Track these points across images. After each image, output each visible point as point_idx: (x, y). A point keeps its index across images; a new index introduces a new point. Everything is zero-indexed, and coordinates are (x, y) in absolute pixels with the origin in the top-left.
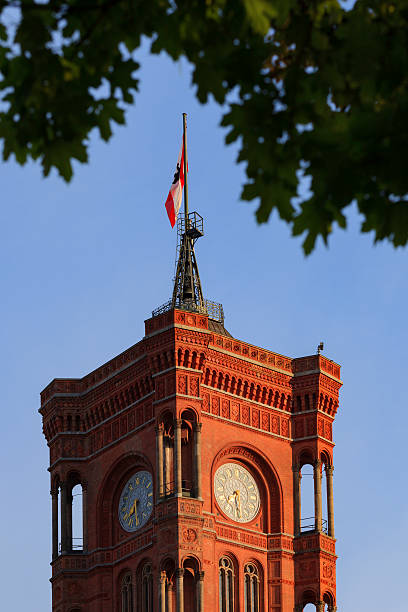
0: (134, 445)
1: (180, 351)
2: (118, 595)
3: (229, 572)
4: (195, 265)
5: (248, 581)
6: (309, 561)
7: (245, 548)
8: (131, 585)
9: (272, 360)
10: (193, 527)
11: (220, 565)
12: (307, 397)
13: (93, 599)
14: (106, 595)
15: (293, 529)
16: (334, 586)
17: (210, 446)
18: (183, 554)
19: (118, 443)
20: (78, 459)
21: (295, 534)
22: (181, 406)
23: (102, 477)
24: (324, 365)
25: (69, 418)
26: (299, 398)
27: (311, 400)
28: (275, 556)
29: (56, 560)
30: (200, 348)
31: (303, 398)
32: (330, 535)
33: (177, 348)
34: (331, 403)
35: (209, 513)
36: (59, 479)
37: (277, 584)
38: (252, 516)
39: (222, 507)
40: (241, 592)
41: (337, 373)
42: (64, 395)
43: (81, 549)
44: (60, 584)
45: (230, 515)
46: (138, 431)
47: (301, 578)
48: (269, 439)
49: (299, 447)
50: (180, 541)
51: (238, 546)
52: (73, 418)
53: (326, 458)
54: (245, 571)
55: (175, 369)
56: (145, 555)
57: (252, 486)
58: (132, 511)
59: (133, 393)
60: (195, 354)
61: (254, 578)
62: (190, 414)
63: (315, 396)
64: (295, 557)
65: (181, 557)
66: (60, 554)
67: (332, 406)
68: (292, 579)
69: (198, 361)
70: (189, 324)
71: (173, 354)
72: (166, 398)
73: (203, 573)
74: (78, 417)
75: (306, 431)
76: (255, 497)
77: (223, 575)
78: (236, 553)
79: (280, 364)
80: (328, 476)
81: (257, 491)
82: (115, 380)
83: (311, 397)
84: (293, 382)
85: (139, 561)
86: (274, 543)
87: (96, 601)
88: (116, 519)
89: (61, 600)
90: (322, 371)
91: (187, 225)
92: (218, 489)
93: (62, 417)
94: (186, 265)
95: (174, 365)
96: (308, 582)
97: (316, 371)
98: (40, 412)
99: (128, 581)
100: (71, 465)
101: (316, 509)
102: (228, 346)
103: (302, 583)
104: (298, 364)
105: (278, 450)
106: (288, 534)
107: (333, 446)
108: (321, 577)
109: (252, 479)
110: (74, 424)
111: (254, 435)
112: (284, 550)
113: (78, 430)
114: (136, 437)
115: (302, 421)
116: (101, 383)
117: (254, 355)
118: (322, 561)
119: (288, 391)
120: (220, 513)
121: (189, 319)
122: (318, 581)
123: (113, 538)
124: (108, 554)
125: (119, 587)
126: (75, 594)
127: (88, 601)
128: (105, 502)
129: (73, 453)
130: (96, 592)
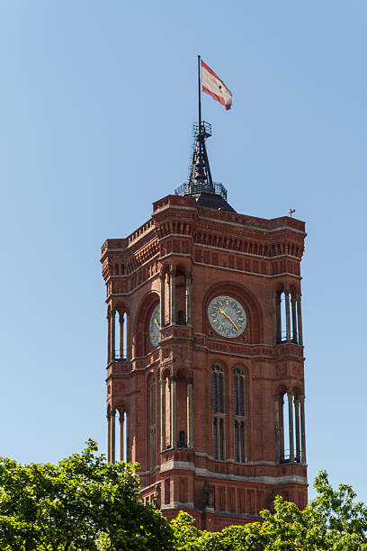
1: (174, 223)
2: (148, 391)
3: (221, 374)
5: (236, 380)
6: (282, 363)
7: (233, 356)
10: (185, 346)
11: (213, 370)
12: (279, 246)
13: (132, 394)
14: (140, 391)
17: (202, 286)
18: (176, 366)
19: (145, 283)
20: (123, 294)
21: (273, 344)
23: (137, 307)
24: (290, 223)
25: (117, 266)
26: (274, 247)
27: (281, 248)
28: (258, 361)
30: (189, 220)
32: (299, 343)
35: (201, 334)
37: (259, 381)
38: (240, 332)
39: (215, 328)
41: (303, 228)
42: (114, 250)
45: (221, 334)
47: (278, 375)
48: (250, 277)
49: (275, 281)
51: (227, 355)
52: (120, 266)
54: (234, 373)
55: (171, 236)
57: (241, 310)
60: (186, 224)
61: (241, 377)
63: (284, 245)
64: (273, 361)
65: (174, 368)
68: (270, 377)
69: (188, 229)
71: (169, 226)
72: (166, 256)
74: (123, 265)
75: (279, 269)
76: (242, 319)
78: (226, 361)
81: (244, 315)
83: (281, 246)
84: (269, 236)
86: (257, 351)
87: (134, 396)
88: (147, 337)
90: (289, 228)
91: (200, 130)
93: (112, 266)
95: (170, 233)
96: (282, 379)
98: (100, 261)
100: (119, 298)
103: (278, 379)
104: (272, 223)
105: (258, 284)
106: (267, 344)
107: (300, 279)
108: (292, 375)
109: (241, 306)
110: (120, 270)
112: (263, 356)
113: (123, 274)
115: (277, 263)
118: (291, 362)
120: (213, 332)
121: (181, 201)
122: (288, 378)
123: (145, 350)
124: (142, 362)
125: (148, 385)
126: (120, 390)
127: (129, 395)
128: (140, 325)
129: (120, 290)
130: (133, 389)
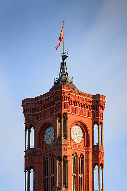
0: (49, 120)
1: (63, 96)
2: (44, 162)
3: (75, 158)
4: (66, 65)
5: (80, 160)
6: (97, 154)
7: (79, 150)
8: (47, 160)
9: (87, 96)
10: (66, 147)
11: (72, 156)
12: (96, 106)
13: (36, 163)
14: (40, 162)
15: (92, 145)
16: (103, 161)
17: (70, 122)
18: (63, 155)
19: (45, 118)
20: (33, 121)
21: (93, 146)
22: (63, 112)
23: (40, 127)
24: (101, 97)
26: (94, 106)
27: (97, 107)
28: (87, 153)
29: (26, 151)
30: (68, 95)
31: (95, 106)
32: (102, 146)
33: (62, 96)
34: (103, 107)
35: (70, 142)
36: (27, 126)
37: (87, 161)
38: (81, 141)
39: (73, 139)
40: (78, 164)
41: (104, 99)
42: (29, 103)
43: (33, 148)
44: (27, 158)
45: (75, 141)
46: (50, 116)
47: (94, 159)
48: (86, 118)
49: (94, 120)
50: (62, 151)
51: (77, 150)
52: (32, 109)
53: (101, 123)
54: (79, 157)
55: (62, 102)
56: (51, 152)
57: (81, 132)
58: (48, 138)
59: (49, 105)
60: (67, 97)
61: (81, 159)
62: (65, 114)
63: (98, 106)
64: (92, 153)
65: (62, 156)
66: (27, 149)
67: (103, 108)
68: (92, 159)
69: (68, 99)
70: (65, 89)
71: (61, 97)
72: (59, 109)
73: (68, 160)
74: (33, 109)
75: (96, 116)
76: (82, 135)
77: (73, 159)
78: (76, 152)
79: (89, 96)
80: (102, 128)
81: (82, 134)
82: (44, 100)
83: (97, 106)
84: (92, 102)
85: (50, 153)
86: (87, 149)
87: (37, 164)
88: (43, 140)
89: (27, 163)
90: (100, 99)
91: (64, 54)
92: (72, 133)
93: (28, 109)
94: (63, 65)
95: (61, 100)
96: (96, 160)
97: (99, 99)
98: (22, 106)
99: (46, 159)
100: (31, 123)
101: (98, 139)
102: (75, 93)
103: (94, 161)
104: (94, 96)
105: (88, 121)
106: (91, 146)
107: (103, 120)
108: (100, 159)
109: (81, 130)
110: (32, 111)
111: (82, 118)
112: (89, 151)
113: (33, 113)
114: (50, 118)
115: (95, 113)
116: (40, 100)
117: (82, 95)
118: (100, 154)
119: (91, 104)
120: (73, 141)
121: (66, 87)
122: (99, 160)
123: (42, 146)
124: (41, 150)
125: (44, 160)
126: (31, 161)
127: (35, 163)
128: (40, 135)
129: (31, 119)
130: (37, 161)
